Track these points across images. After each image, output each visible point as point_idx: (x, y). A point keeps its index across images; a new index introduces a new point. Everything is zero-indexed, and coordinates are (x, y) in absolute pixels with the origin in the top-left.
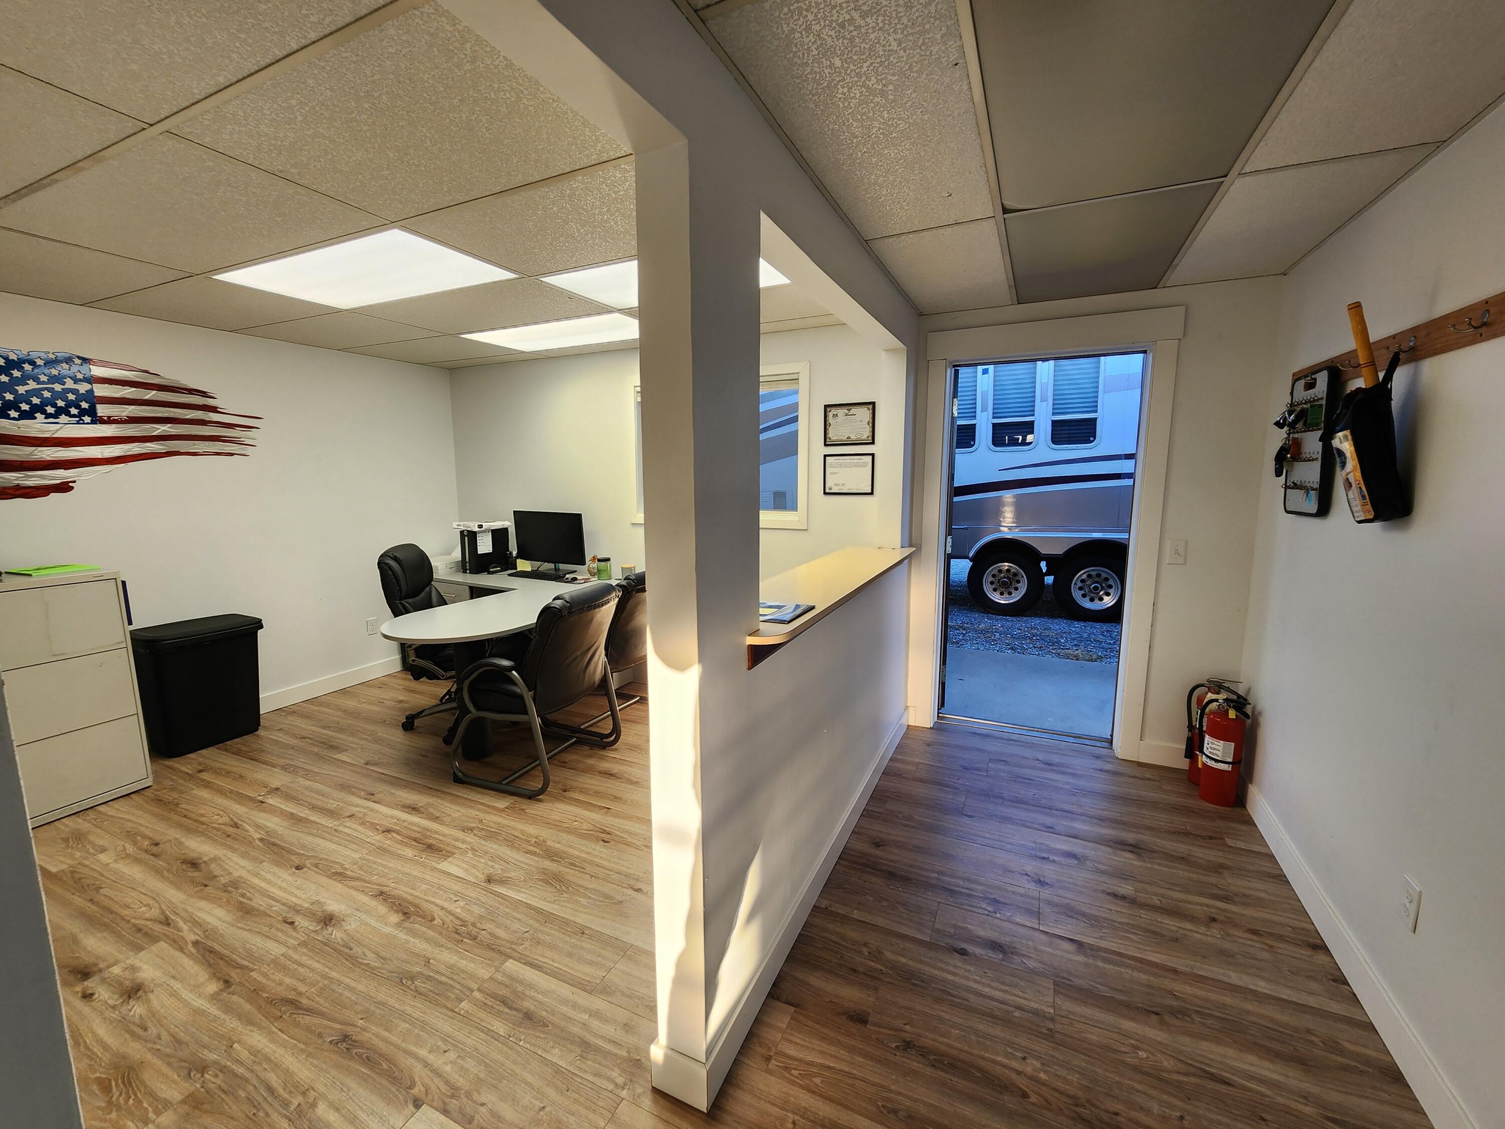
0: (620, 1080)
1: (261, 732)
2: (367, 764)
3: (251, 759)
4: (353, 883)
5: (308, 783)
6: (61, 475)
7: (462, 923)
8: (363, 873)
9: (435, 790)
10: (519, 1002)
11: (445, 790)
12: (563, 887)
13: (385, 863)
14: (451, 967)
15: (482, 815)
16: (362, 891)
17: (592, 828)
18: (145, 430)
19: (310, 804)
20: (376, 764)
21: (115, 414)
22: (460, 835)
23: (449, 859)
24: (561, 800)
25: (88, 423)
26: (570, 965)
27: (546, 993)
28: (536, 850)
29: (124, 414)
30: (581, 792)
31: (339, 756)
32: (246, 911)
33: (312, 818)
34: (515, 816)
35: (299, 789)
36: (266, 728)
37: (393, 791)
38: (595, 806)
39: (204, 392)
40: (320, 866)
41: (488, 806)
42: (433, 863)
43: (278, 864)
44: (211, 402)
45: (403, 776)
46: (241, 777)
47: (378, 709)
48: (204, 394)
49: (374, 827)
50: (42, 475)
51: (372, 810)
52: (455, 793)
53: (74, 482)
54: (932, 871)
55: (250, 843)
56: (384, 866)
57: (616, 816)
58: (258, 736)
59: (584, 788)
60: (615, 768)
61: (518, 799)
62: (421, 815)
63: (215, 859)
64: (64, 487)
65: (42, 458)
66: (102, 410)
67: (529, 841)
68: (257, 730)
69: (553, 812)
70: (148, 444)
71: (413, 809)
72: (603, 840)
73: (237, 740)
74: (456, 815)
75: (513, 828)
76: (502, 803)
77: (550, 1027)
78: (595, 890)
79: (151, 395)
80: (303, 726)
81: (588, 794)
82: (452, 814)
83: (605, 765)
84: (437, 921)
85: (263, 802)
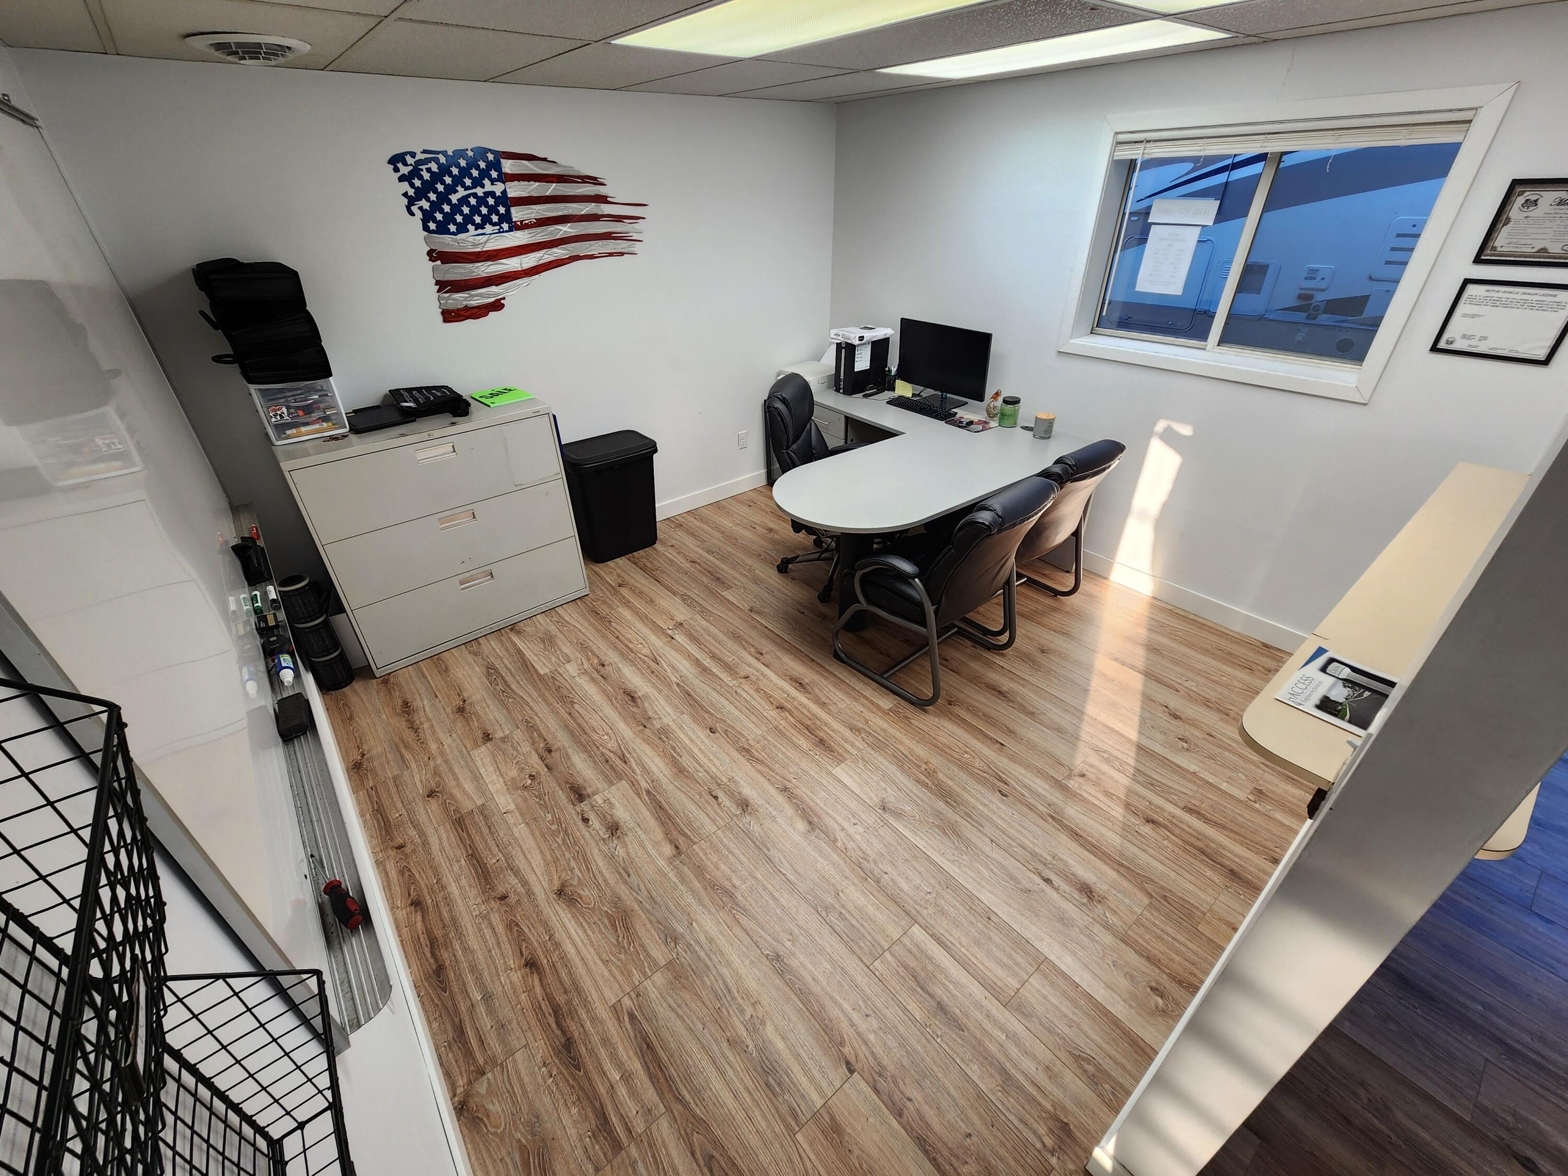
0: (1049, 1142)
1: (657, 546)
2: (751, 610)
3: (656, 580)
4: (759, 767)
5: (705, 623)
6: (494, 292)
7: (865, 857)
8: (766, 757)
9: (818, 664)
10: (930, 985)
11: (828, 667)
12: (962, 845)
13: (784, 750)
14: (860, 909)
15: (867, 714)
16: (769, 780)
17: (986, 768)
18: (551, 233)
19: (711, 652)
20: (759, 613)
21: (525, 217)
22: (848, 734)
23: (843, 765)
24: (948, 716)
25: (506, 231)
26: (978, 957)
27: (957, 984)
28: (927, 781)
29: (533, 216)
30: (968, 709)
31: (725, 593)
32: (680, 770)
33: (714, 670)
34: (901, 725)
35: (698, 628)
36: (663, 543)
37: (779, 654)
38: (986, 736)
39: (595, 179)
40: (729, 734)
41: (872, 702)
42: (828, 765)
43: (695, 720)
44: (601, 190)
45: (785, 637)
46: (652, 601)
47: (751, 536)
48: (594, 181)
49: (768, 697)
50: (481, 293)
51: (764, 675)
52: (836, 673)
53: (504, 298)
54: (1474, 999)
55: (669, 686)
56: (783, 753)
57: (1013, 758)
58: (655, 549)
59: (973, 706)
60: (1006, 684)
61: (903, 702)
62: (808, 695)
63: (646, 697)
64: (497, 305)
65: (479, 275)
66: (517, 214)
67: (919, 767)
68: (655, 543)
69: (941, 732)
70: (555, 250)
71: (800, 684)
72: (1000, 791)
73: (641, 552)
74: (842, 705)
75: (901, 743)
76: (887, 702)
77: (966, 1033)
78: (999, 863)
79: (552, 189)
80: (691, 546)
81: (977, 715)
82: (839, 704)
83: (994, 677)
84: (839, 844)
85: (673, 638)
